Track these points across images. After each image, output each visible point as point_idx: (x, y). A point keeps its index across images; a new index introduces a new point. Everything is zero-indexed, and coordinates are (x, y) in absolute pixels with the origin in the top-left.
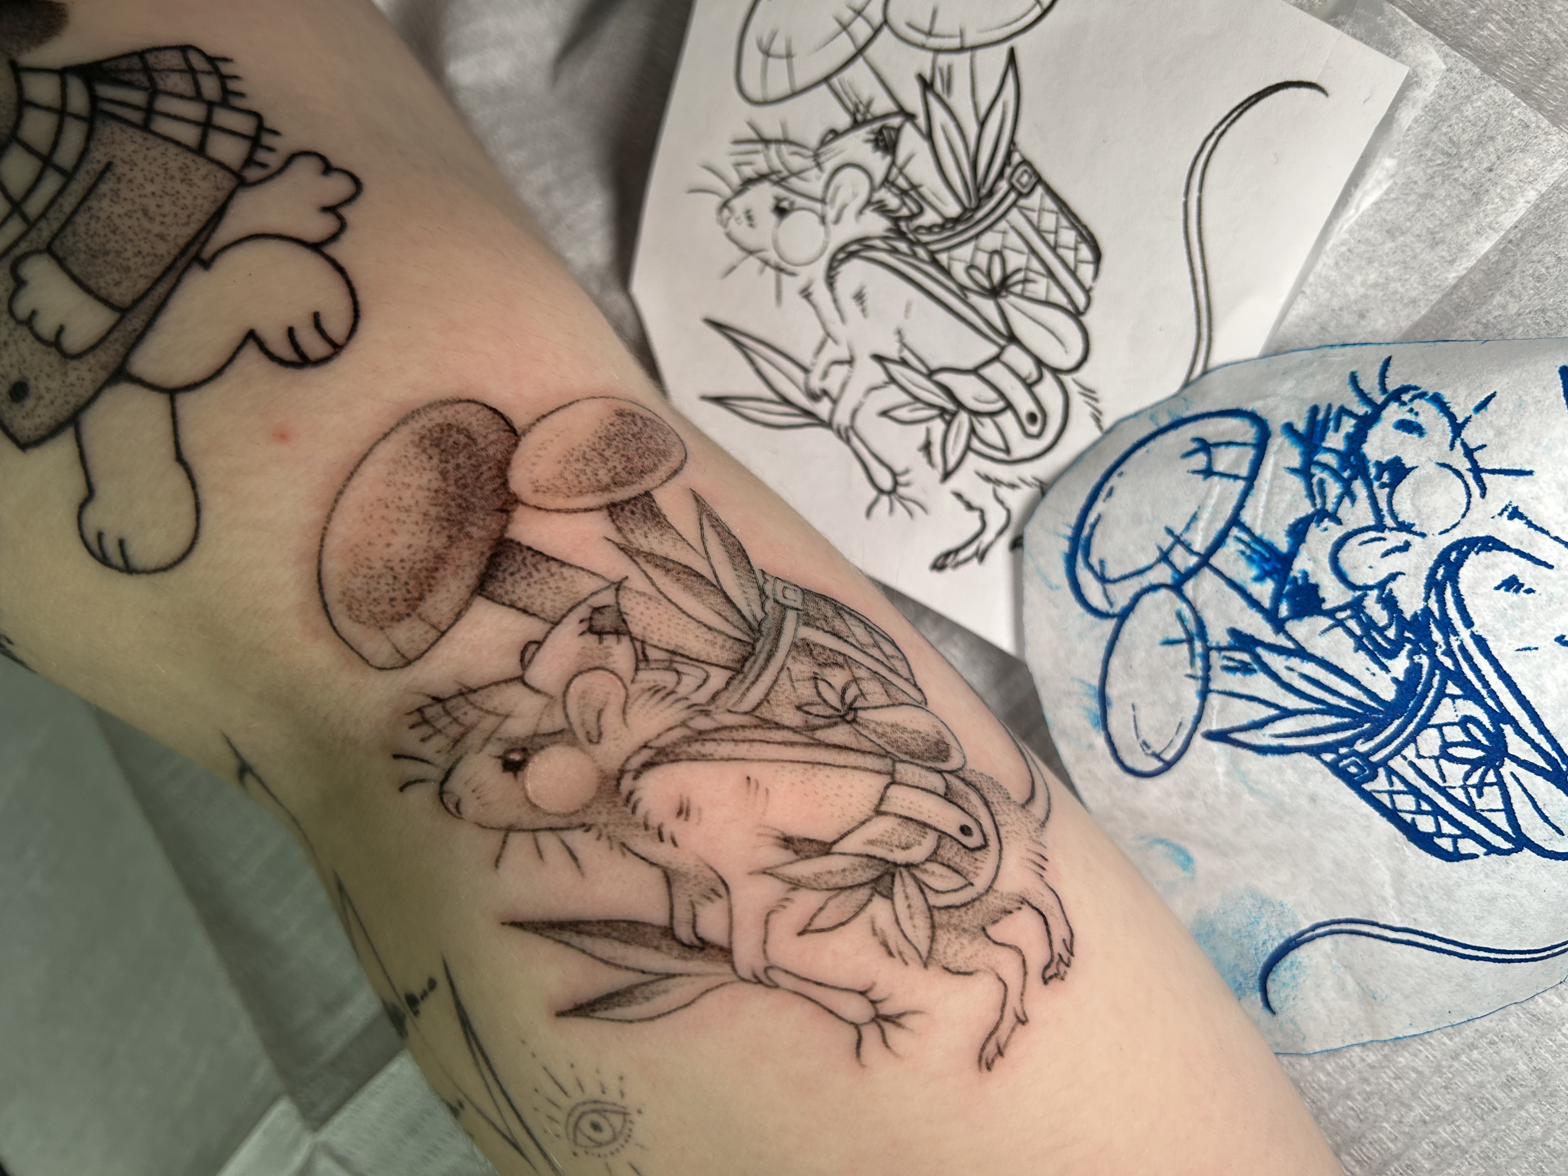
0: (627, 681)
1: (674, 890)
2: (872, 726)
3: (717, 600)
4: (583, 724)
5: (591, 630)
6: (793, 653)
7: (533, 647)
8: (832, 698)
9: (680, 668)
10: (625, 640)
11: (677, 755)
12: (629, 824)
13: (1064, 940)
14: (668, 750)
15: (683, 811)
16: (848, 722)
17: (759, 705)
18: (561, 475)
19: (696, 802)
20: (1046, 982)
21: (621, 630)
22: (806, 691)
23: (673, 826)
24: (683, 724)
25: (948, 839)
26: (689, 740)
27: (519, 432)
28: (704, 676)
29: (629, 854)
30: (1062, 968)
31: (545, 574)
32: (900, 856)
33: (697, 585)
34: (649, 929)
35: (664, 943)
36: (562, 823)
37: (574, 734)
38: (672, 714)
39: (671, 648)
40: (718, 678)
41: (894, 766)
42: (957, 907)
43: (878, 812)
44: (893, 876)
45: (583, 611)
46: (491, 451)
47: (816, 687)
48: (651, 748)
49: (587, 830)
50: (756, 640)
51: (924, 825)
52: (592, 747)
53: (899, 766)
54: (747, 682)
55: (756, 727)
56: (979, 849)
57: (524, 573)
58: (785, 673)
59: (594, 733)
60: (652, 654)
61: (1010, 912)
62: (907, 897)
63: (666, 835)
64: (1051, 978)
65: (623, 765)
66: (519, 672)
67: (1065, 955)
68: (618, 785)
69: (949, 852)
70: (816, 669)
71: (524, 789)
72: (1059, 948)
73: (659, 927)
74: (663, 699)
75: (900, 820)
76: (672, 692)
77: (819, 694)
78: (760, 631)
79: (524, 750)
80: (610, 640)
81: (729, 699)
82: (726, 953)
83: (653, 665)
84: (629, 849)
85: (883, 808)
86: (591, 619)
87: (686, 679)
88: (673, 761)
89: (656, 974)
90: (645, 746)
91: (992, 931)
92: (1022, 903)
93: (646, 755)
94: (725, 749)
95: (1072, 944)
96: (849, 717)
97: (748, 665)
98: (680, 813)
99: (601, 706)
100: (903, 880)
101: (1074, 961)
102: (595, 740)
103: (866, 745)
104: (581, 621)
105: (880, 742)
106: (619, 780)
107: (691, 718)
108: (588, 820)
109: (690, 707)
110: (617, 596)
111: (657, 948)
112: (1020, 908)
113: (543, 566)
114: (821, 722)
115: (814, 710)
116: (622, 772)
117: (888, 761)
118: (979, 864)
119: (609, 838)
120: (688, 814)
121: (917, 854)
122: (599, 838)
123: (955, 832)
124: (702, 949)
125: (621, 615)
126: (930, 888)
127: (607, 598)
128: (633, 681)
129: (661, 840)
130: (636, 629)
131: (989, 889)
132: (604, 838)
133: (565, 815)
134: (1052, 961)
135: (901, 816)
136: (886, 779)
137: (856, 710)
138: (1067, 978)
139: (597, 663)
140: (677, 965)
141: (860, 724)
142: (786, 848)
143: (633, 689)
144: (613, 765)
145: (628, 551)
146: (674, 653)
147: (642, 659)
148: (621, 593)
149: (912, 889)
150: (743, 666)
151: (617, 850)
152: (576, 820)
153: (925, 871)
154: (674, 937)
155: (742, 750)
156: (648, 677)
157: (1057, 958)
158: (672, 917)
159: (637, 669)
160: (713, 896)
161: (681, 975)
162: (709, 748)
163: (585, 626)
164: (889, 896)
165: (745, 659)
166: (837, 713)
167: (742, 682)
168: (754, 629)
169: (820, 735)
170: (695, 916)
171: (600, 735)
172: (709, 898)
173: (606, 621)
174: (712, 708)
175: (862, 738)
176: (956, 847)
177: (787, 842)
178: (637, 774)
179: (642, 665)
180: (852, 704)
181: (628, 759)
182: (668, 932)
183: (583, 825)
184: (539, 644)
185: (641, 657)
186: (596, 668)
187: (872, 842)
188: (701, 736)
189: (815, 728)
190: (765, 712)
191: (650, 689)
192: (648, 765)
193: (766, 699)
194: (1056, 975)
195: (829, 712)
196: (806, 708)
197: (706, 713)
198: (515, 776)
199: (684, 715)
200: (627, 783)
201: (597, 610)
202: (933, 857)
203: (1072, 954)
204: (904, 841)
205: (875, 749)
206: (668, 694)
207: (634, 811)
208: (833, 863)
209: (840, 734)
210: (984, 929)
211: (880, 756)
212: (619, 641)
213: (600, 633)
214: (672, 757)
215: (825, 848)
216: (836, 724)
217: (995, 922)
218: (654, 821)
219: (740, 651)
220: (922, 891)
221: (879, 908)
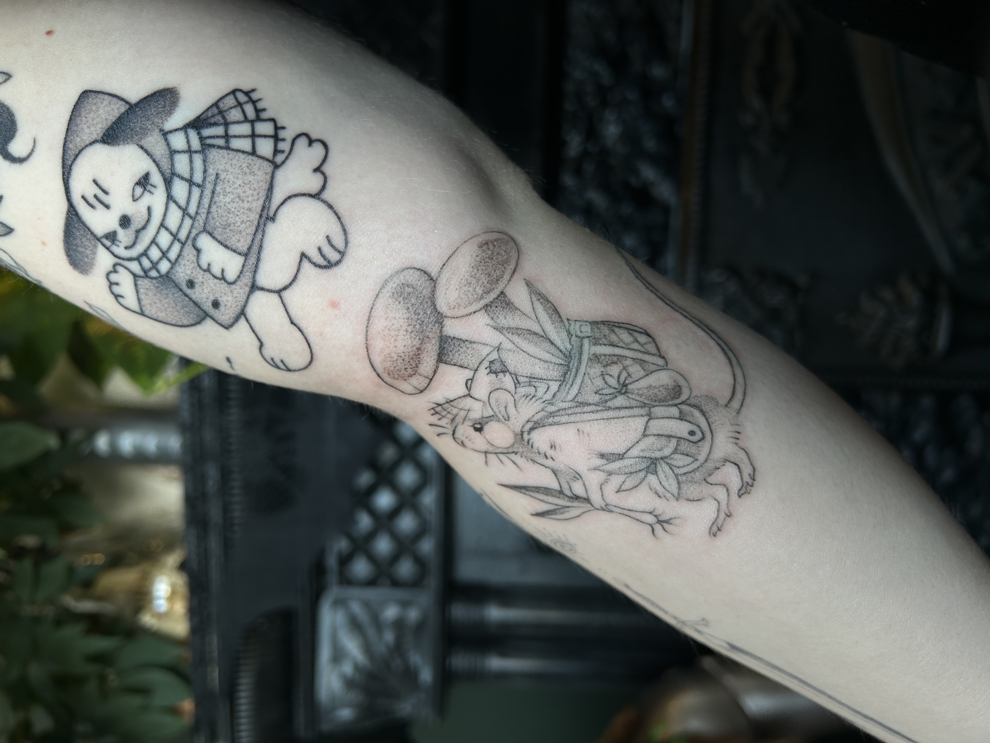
0: (513, 393)
1: (558, 477)
2: (636, 391)
3: (547, 345)
4: (500, 412)
5: (491, 372)
6: (589, 364)
7: (469, 382)
8: (613, 382)
9: (537, 384)
10: (507, 374)
11: (543, 424)
12: (531, 452)
13: (749, 475)
14: (540, 422)
15: (553, 446)
16: (624, 394)
17: (577, 395)
18: (459, 297)
19: (558, 442)
20: (740, 497)
21: (505, 371)
22: (599, 383)
23: (550, 453)
24: (543, 410)
25: (682, 440)
26: (547, 417)
27: (434, 278)
28: (547, 387)
29: (535, 463)
30: (749, 488)
31: (465, 349)
32: (658, 454)
33: (536, 339)
34: (553, 491)
35: (561, 496)
36: (505, 451)
37: (497, 416)
38: (537, 406)
39: (529, 375)
40: (554, 386)
41: (650, 410)
42: (690, 472)
43: (645, 435)
44: (656, 464)
45: (486, 364)
46: (424, 292)
47: (604, 379)
48: (531, 421)
49: (516, 454)
50: (569, 362)
51: (669, 436)
52: (507, 422)
53: (653, 410)
54: (568, 386)
55: (576, 407)
56: (700, 441)
57: (456, 350)
58: (587, 376)
59: (506, 416)
60: (521, 379)
61: (719, 468)
62: (664, 472)
63: (549, 457)
64: (742, 494)
65: (522, 429)
66: (467, 392)
67: (750, 483)
68: (522, 437)
69: (684, 446)
70: (602, 369)
71: (485, 438)
72: (747, 479)
73: (557, 490)
74: (531, 399)
75: (656, 437)
76: (534, 396)
77: (606, 383)
78: (570, 356)
79: (480, 423)
80: (501, 375)
81: (561, 396)
82: (587, 500)
83: (522, 385)
84: (535, 462)
85: (646, 433)
86: (490, 367)
87: (539, 390)
88: (542, 426)
89: (562, 506)
90: (528, 421)
91: (709, 480)
92: (725, 462)
93: (529, 425)
94: (564, 419)
95: (754, 475)
96: (623, 391)
97: (567, 376)
98: (551, 447)
99: (505, 405)
100: (661, 464)
101: (756, 483)
102: (507, 419)
103: (634, 403)
104: (486, 368)
105: (641, 399)
106: (522, 435)
107: (546, 407)
108: (516, 450)
109: (543, 402)
110: (498, 354)
111: (559, 498)
112: (724, 465)
113: (462, 345)
114: (608, 397)
115: (604, 392)
116: (522, 433)
117: (647, 409)
118: (700, 449)
119: (525, 457)
120: (555, 448)
121: (667, 452)
122: (521, 457)
123: (686, 435)
124: (577, 499)
125: (502, 363)
126: (675, 466)
127: (494, 356)
128: (515, 393)
129: (547, 458)
130: (511, 369)
131: (706, 461)
132: (524, 457)
133: (505, 448)
134: (743, 486)
135: (656, 435)
136: (646, 418)
137: (626, 386)
138: (752, 492)
139: (498, 387)
140: (568, 504)
141: (629, 393)
142: (602, 458)
143: (516, 397)
144: (518, 429)
145: (499, 329)
146: (530, 377)
147: (517, 383)
148: (500, 351)
149: (667, 468)
150: (565, 378)
151: (530, 461)
152: (510, 450)
153: (672, 459)
154: (564, 494)
155: (572, 418)
156: (522, 390)
157: (745, 485)
158: (561, 487)
159: (516, 388)
160: (575, 479)
161: (571, 507)
162: (556, 419)
163: (488, 370)
164: (655, 473)
165: (566, 374)
166: (616, 391)
167: (566, 385)
168: (568, 356)
169: (609, 404)
170: (570, 487)
171: (508, 417)
172: (574, 480)
173: (497, 366)
174: (554, 400)
175: (631, 400)
176: (687, 443)
177: (602, 456)
178: (529, 433)
179: (518, 386)
180: (624, 383)
181: (523, 426)
182: (561, 492)
183: (514, 452)
184: (472, 380)
185: (516, 382)
186: (498, 389)
187: (643, 451)
188: (552, 414)
189: (606, 401)
190: (580, 399)
191: (524, 396)
192: (532, 429)
193: (579, 392)
194: (745, 492)
195: (612, 391)
196: (600, 392)
197: (552, 404)
198: (480, 433)
199: (542, 406)
200: (526, 437)
201: (491, 362)
202: (675, 451)
203: (754, 480)
204: (659, 447)
205: (639, 404)
206: (533, 397)
207: (532, 447)
208: (626, 462)
209: (620, 401)
210: (705, 480)
211: (642, 407)
212: (505, 376)
213: (496, 373)
214: (541, 425)
215: (621, 457)
216: (616, 397)
217: (710, 475)
218: (542, 450)
219: (562, 370)
220: (671, 468)
221: (652, 478)
